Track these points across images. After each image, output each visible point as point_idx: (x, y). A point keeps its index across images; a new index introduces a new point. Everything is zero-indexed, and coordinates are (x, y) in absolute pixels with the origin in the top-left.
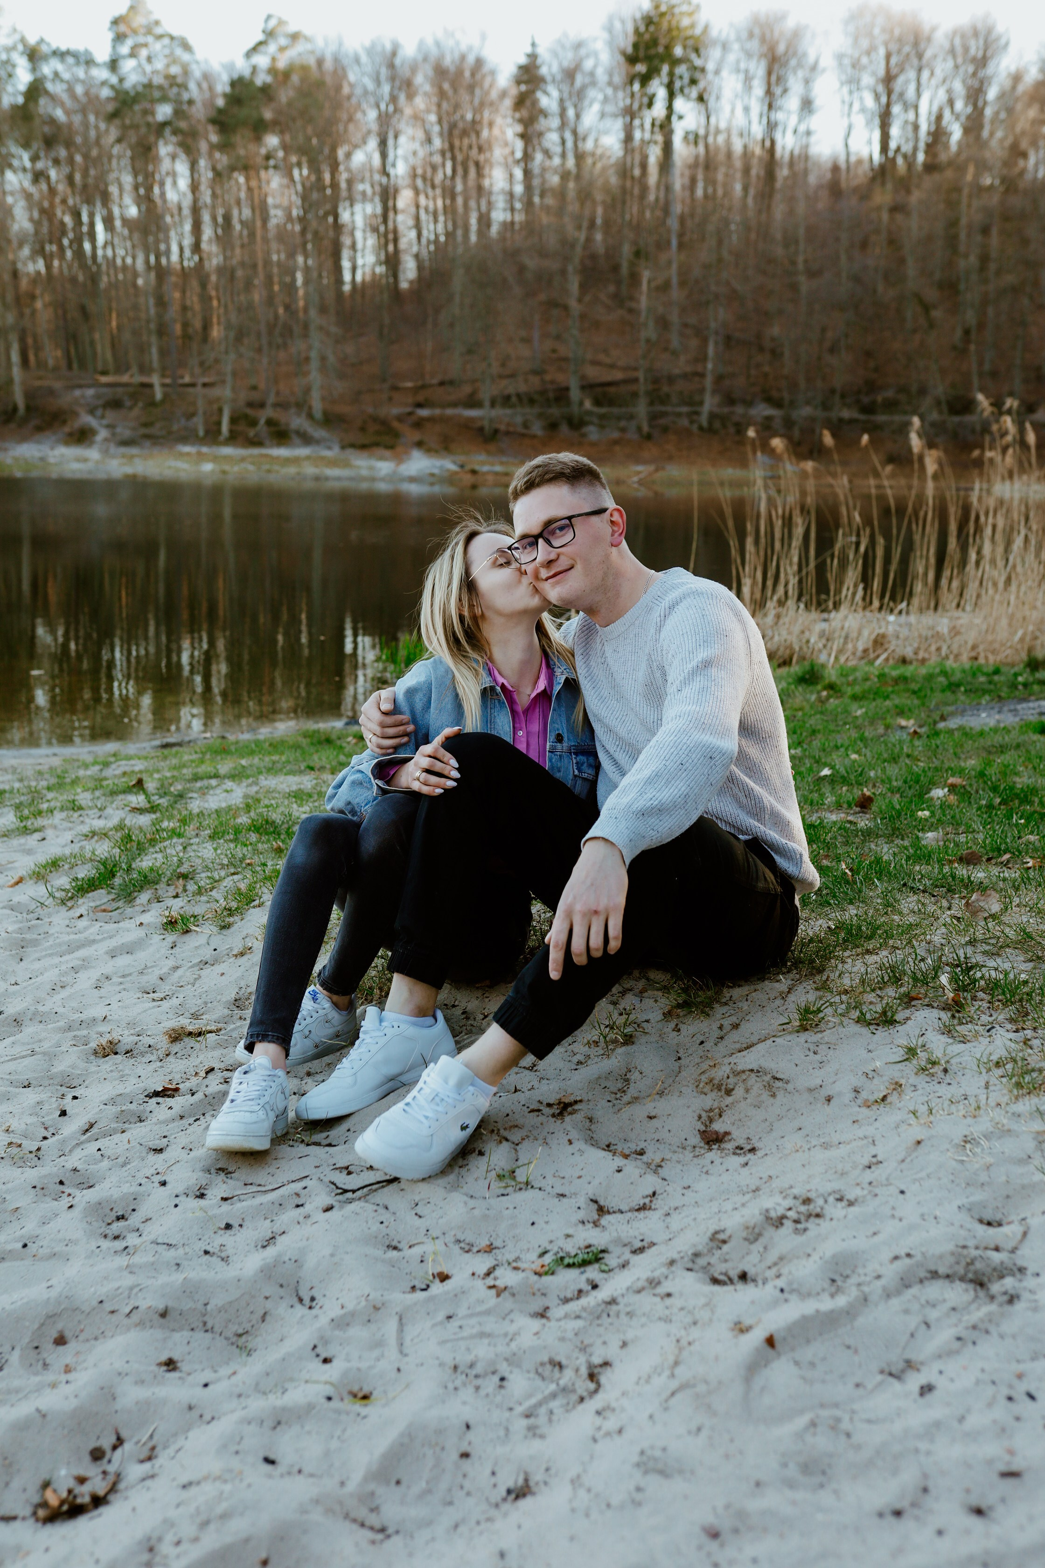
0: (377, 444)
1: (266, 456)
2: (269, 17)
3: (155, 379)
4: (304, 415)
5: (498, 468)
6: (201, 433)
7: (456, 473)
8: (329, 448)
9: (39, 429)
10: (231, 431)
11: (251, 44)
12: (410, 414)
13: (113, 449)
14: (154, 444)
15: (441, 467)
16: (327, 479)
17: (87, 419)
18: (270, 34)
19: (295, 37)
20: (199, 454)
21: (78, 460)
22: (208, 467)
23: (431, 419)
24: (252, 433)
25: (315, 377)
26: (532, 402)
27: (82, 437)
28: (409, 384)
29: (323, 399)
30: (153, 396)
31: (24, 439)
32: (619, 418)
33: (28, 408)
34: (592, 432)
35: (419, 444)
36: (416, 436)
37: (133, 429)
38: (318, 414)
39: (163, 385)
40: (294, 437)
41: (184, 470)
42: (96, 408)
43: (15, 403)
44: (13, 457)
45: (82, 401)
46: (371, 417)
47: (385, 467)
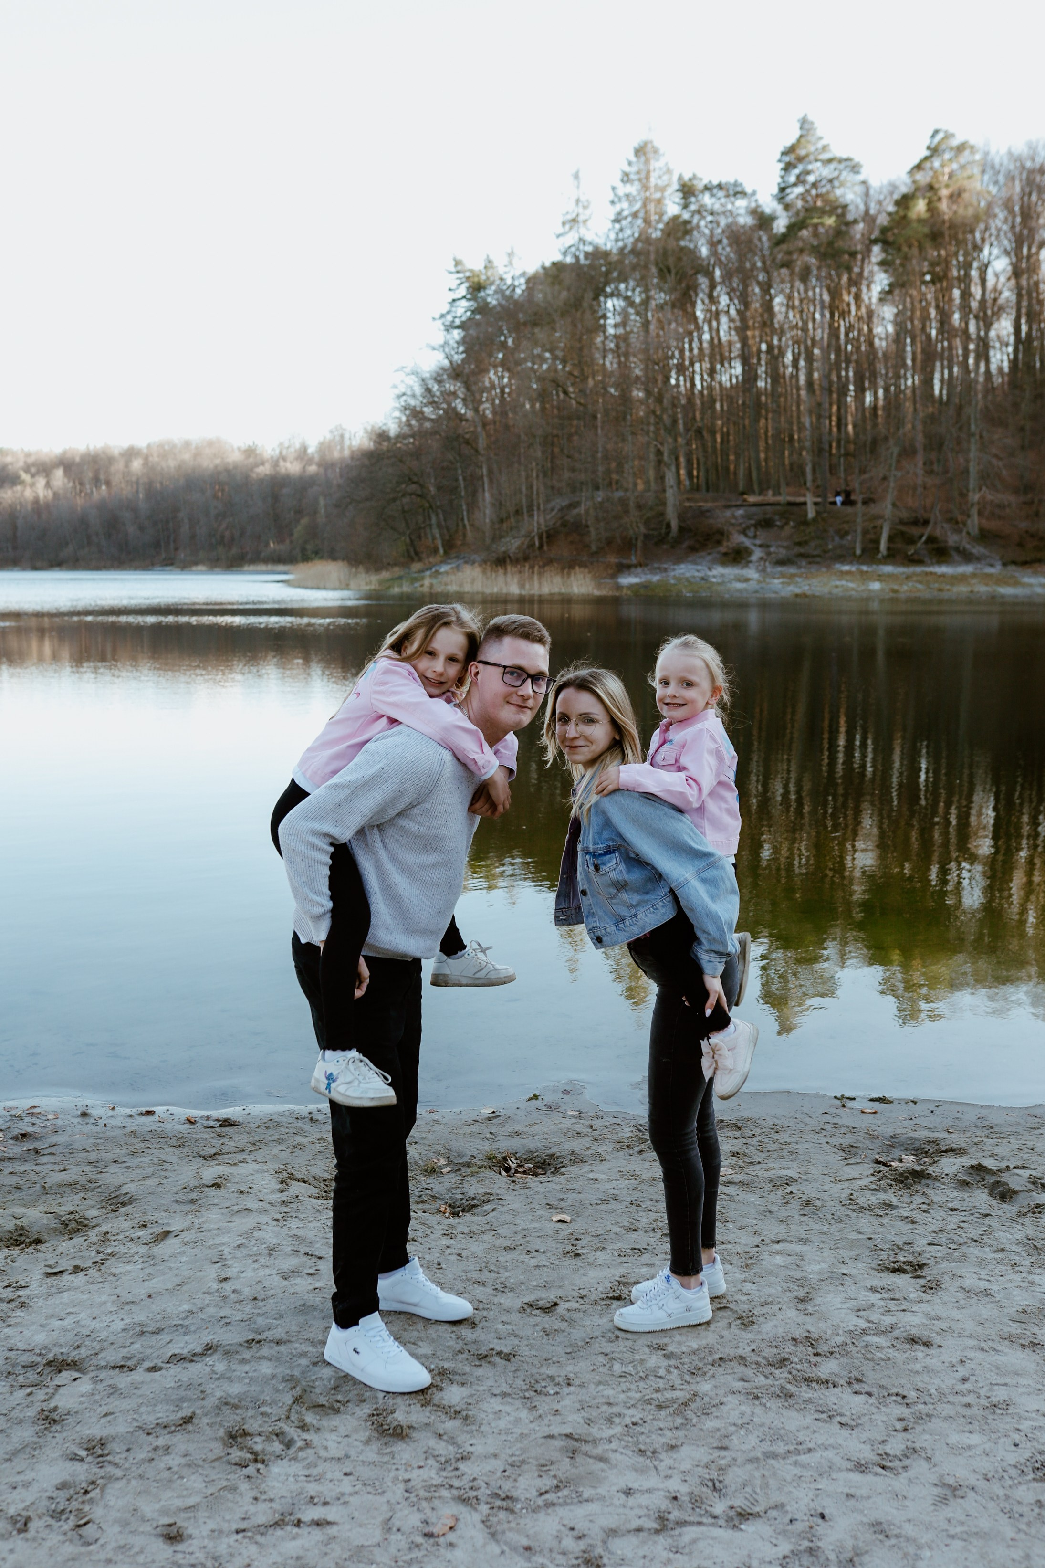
0: (1039, 561)
1: (931, 573)
2: (936, 133)
3: (810, 499)
4: (962, 532)
6: (858, 552)
8: (992, 565)
9: (693, 549)
10: (889, 549)
11: (916, 161)
13: (770, 569)
14: (810, 563)
16: (1003, 597)
17: (739, 539)
18: (935, 150)
19: (961, 148)
20: (862, 573)
21: (739, 579)
22: (876, 586)
24: (911, 551)
25: (972, 494)
27: (738, 556)
29: (982, 516)
30: (806, 515)
31: (679, 560)
33: (681, 529)
37: (787, 548)
38: (975, 531)
39: (816, 504)
40: (954, 553)
41: (853, 589)
42: (748, 528)
43: (668, 526)
44: (674, 577)
45: (733, 521)
46: (1027, 532)
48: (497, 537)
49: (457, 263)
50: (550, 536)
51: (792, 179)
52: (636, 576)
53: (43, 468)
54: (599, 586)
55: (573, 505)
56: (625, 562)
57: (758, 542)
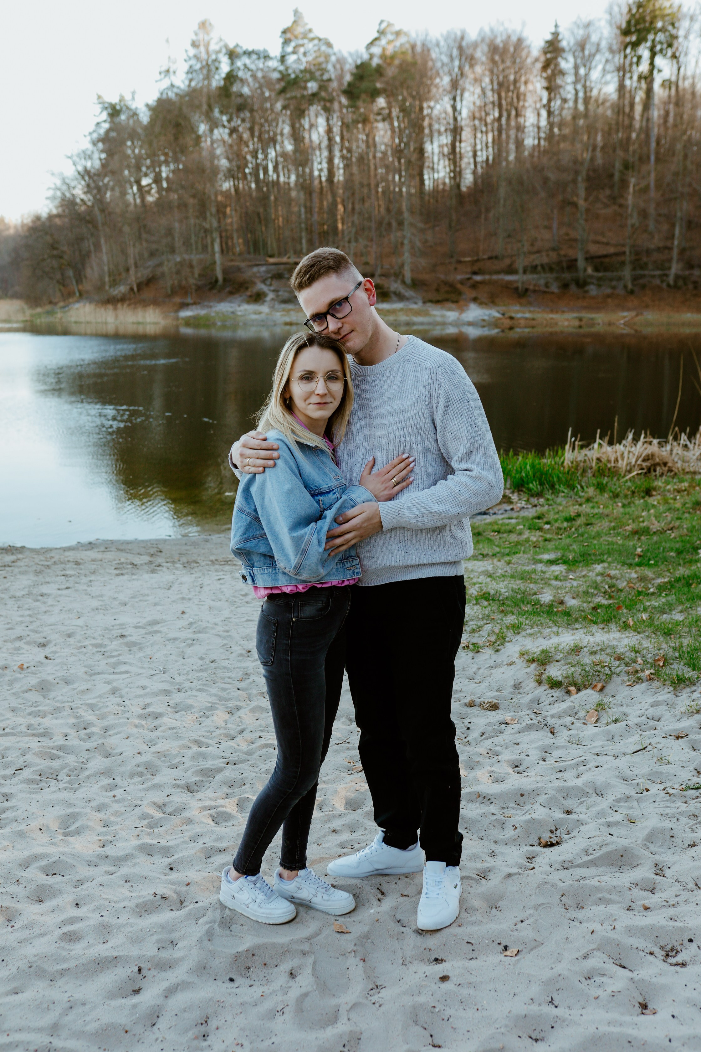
0: (447, 300)
2: (382, 22)
4: (399, 282)
5: (528, 315)
7: (499, 319)
8: (416, 303)
9: (231, 293)
11: (370, 40)
12: (469, 279)
13: (277, 306)
15: (489, 315)
16: (414, 324)
17: (261, 287)
18: (382, 33)
19: (398, 33)
21: (255, 313)
23: (483, 283)
25: (407, 256)
26: (551, 270)
27: (258, 298)
28: (468, 259)
29: (412, 271)
31: (221, 300)
32: (611, 280)
33: (225, 280)
34: (593, 290)
35: (475, 300)
36: (473, 294)
38: (408, 280)
40: (392, 295)
42: (266, 279)
43: (216, 277)
44: (215, 312)
45: (258, 275)
46: (443, 281)
47: (452, 315)
49: (99, 97)
50: (142, 285)
51: (290, 49)
52: (192, 310)
54: (165, 318)
55: (159, 264)
56: (184, 301)
57: (272, 288)
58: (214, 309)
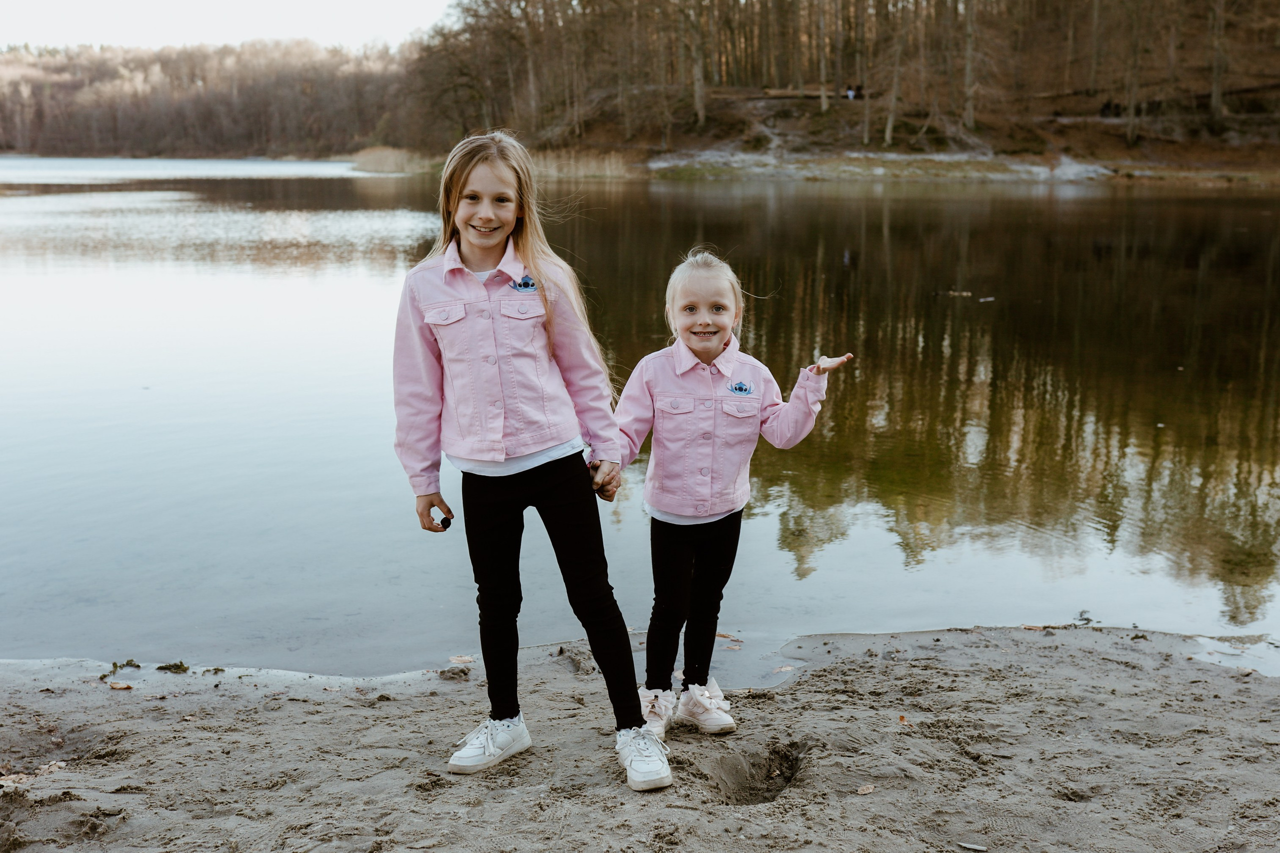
0: (1026, 151)
1: (930, 161)
3: (823, 92)
4: (958, 124)
5: (1148, 173)
6: (866, 140)
7: (1113, 178)
8: (984, 154)
9: (718, 138)
10: (893, 138)
12: (1051, 122)
13: (786, 156)
14: (823, 151)
15: (1095, 171)
16: (992, 182)
17: (759, 128)
20: (868, 159)
21: (758, 165)
22: (880, 171)
23: (1075, 127)
24: (913, 140)
26: (1178, 108)
27: (758, 144)
28: (1045, 95)
29: (976, 109)
30: (819, 107)
31: (705, 147)
32: (1260, 124)
33: (708, 119)
34: (1234, 138)
35: (1067, 150)
36: (1062, 143)
37: (803, 137)
38: (970, 123)
39: (829, 97)
40: (951, 143)
41: (859, 174)
42: (768, 118)
43: (696, 115)
44: (700, 163)
45: (755, 112)
46: (1017, 125)
47: (1041, 172)
48: (541, 126)
50: (588, 126)
52: (666, 160)
53: (141, 64)
54: (630, 170)
55: (610, 97)
56: (656, 148)
57: (777, 131)
58: (698, 159)
